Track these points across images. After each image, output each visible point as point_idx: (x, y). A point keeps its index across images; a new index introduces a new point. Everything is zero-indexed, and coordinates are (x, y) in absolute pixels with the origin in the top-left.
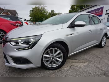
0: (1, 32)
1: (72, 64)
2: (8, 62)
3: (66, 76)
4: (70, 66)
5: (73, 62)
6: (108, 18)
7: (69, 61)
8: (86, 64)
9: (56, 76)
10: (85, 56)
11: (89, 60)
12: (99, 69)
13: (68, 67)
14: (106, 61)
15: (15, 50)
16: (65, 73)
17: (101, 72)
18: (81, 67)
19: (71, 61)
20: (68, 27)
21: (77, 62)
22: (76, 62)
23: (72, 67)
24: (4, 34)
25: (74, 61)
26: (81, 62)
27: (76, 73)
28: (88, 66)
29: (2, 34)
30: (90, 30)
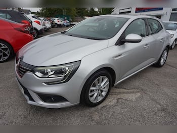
0: (2, 44)
1: (119, 97)
3: (113, 115)
4: (118, 100)
5: (120, 93)
7: (114, 91)
8: (139, 94)
9: (100, 115)
10: (137, 83)
11: (142, 89)
12: (157, 102)
13: (115, 101)
14: (166, 90)
16: (111, 110)
17: (159, 107)
18: (132, 101)
19: (117, 90)
20: (116, 44)
21: (127, 93)
22: (124, 93)
24: (6, 47)
25: (122, 90)
26: (131, 93)
27: (126, 110)
28: (141, 98)
29: (3, 47)
30: (146, 45)
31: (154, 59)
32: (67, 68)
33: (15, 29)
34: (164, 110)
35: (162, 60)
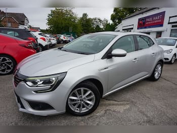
0: (7, 58)
1: (107, 108)
2: (23, 107)
3: (98, 124)
4: (106, 111)
5: (110, 105)
6: (172, 30)
7: (105, 103)
8: (128, 106)
9: (86, 124)
10: (128, 96)
11: (132, 102)
12: (144, 114)
13: (103, 112)
14: (156, 102)
15: (33, 92)
16: (98, 120)
17: (146, 118)
18: (119, 112)
19: (107, 102)
21: (116, 105)
22: (113, 105)
23: (108, 111)
24: (11, 61)
25: (112, 102)
26: (121, 105)
27: (111, 121)
28: (129, 110)
29: (8, 61)
30: (135, 59)
31: (146, 73)
32: (54, 79)
33: (20, 45)
34: (149, 122)
35: (157, 74)
